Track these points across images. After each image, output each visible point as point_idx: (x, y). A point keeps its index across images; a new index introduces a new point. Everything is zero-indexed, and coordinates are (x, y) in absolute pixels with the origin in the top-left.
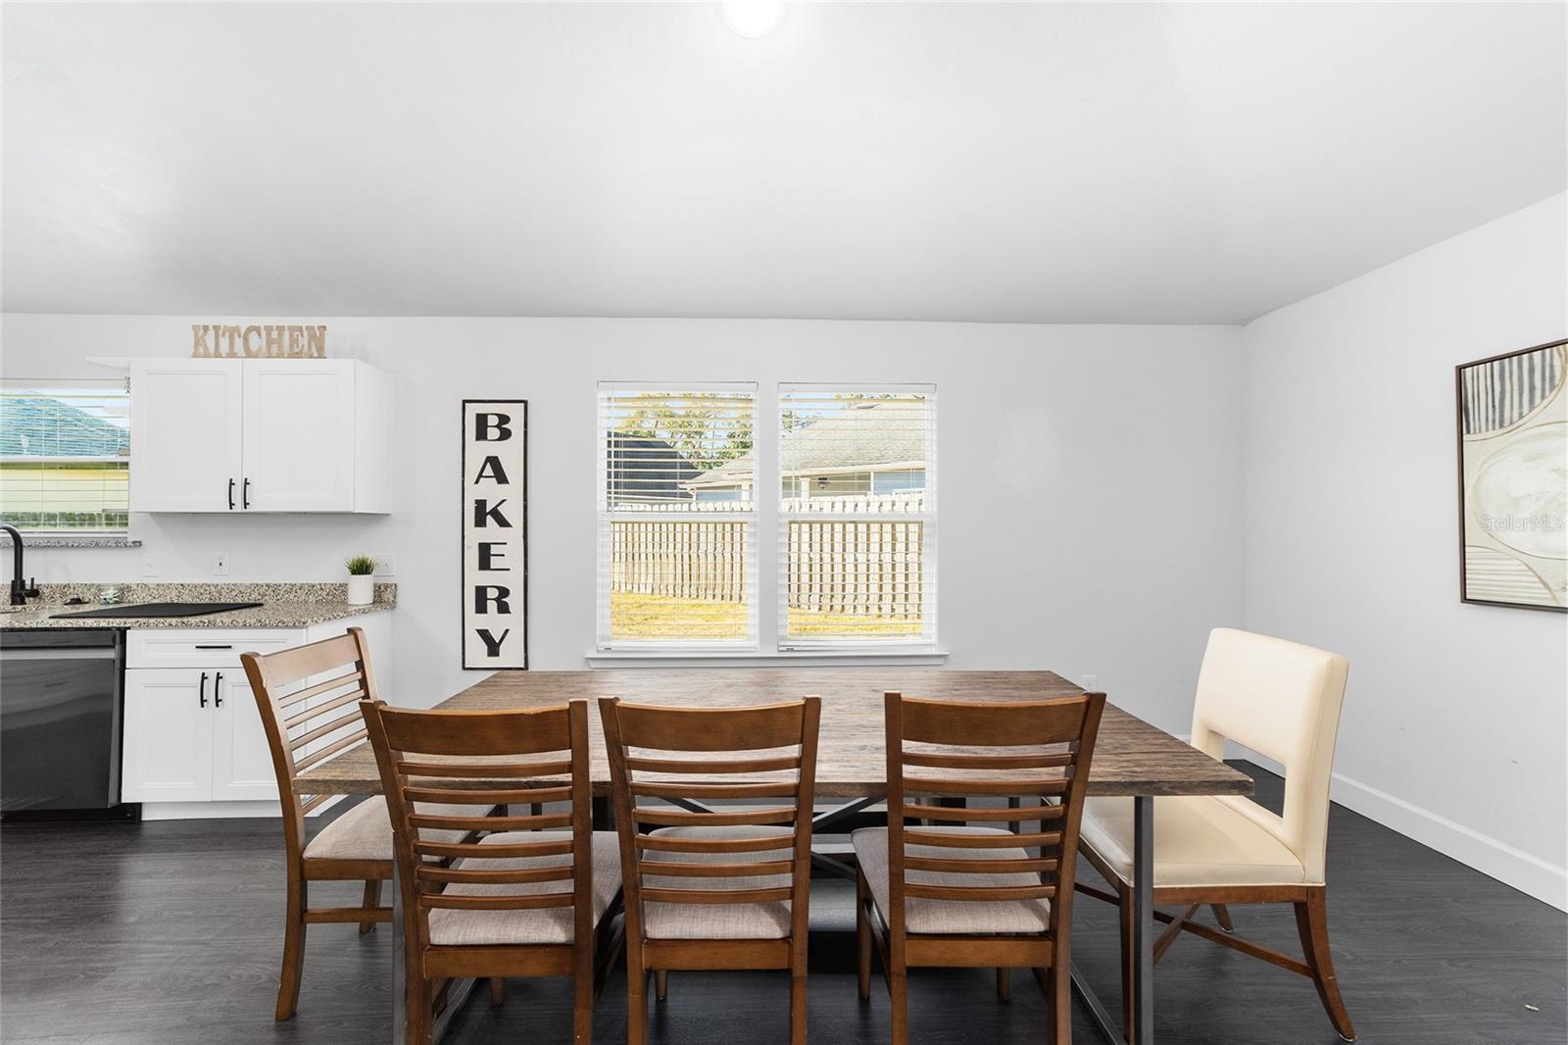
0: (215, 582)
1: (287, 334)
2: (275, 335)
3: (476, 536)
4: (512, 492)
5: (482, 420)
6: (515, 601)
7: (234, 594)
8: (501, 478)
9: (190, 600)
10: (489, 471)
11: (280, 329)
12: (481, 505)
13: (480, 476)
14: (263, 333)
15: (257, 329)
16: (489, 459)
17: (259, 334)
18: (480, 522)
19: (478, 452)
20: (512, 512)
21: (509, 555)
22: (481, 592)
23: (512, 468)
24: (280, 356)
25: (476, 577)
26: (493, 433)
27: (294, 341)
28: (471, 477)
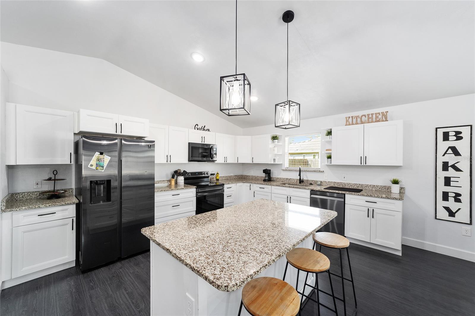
0: (344, 182)
1: (374, 116)
2: (370, 116)
3: (443, 174)
4: (463, 159)
5: (446, 134)
6: (465, 199)
7: (349, 186)
8: (457, 154)
9: (337, 186)
10: (450, 151)
11: (372, 114)
12: (446, 163)
13: (445, 153)
14: (367, 116)
15: (365, 116)
16: (450, 148)
17: (365, 117)
18: (445, 169)
19: (443, 146)
20: (463, 166)
21: (461, 182)
22: (446, 193)
23: (463, 150)
24: (372, 122)
25: (443, 188)
26: (452, 138)
27: (377, 117)
28: (441, 151)
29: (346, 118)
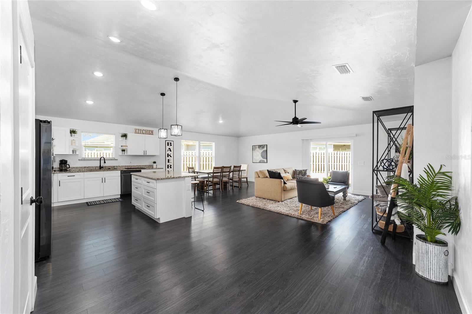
0: (131, 165)
1: (148, 131)
2: (147, 131)
3: (167, 158)
4: (172, 153)
5: (168, 143)
6: (172, 167)
8: (171, 151)
9: (127, 168)
10: (169, 150)
11: (147, 130)
12: (168, 154)
15: (144, 130)
16: (169, 148)
18: (168, 156)
19: (168, 147)
20: (172, 155)
21: (171, 161)
22: (168, 165)
23: (172, 150)
24: (147, 134)
25: (167, 164)
26: (169, 145)
27: (149, 132)
28: (167, 150)
29: (135, 129)
